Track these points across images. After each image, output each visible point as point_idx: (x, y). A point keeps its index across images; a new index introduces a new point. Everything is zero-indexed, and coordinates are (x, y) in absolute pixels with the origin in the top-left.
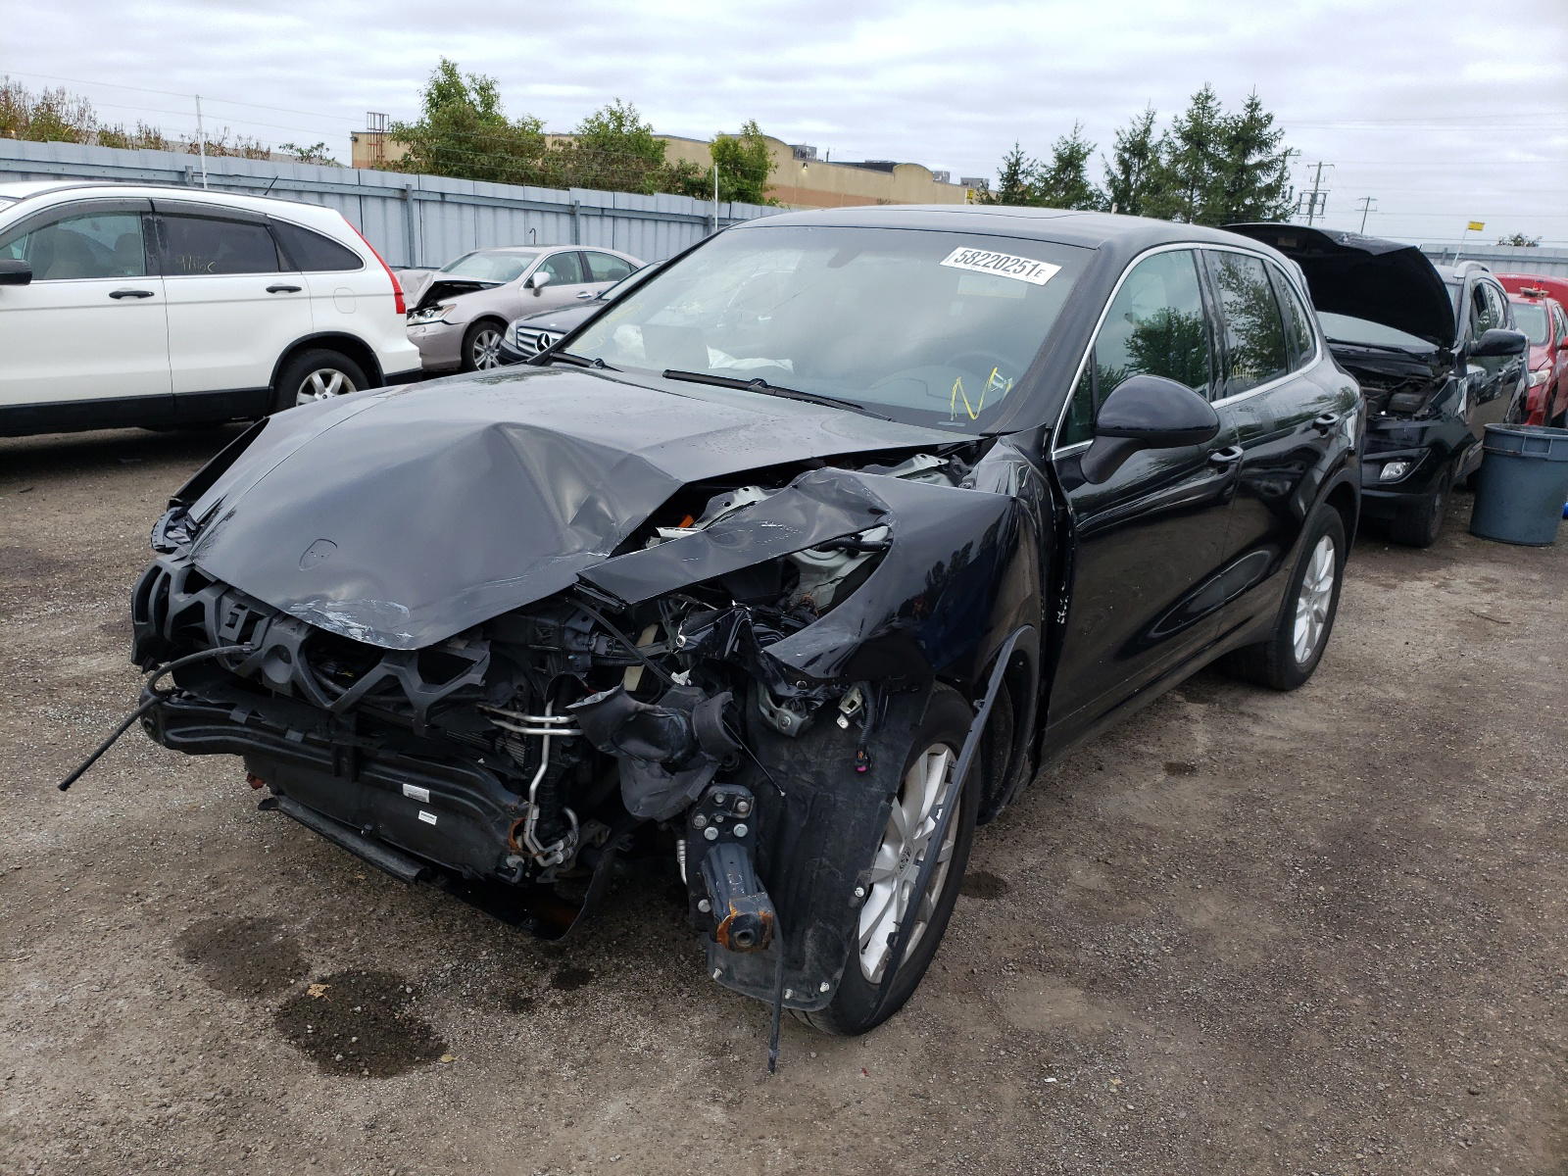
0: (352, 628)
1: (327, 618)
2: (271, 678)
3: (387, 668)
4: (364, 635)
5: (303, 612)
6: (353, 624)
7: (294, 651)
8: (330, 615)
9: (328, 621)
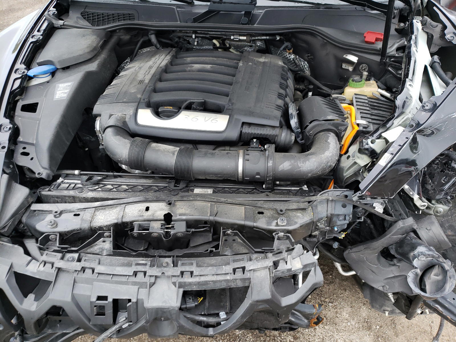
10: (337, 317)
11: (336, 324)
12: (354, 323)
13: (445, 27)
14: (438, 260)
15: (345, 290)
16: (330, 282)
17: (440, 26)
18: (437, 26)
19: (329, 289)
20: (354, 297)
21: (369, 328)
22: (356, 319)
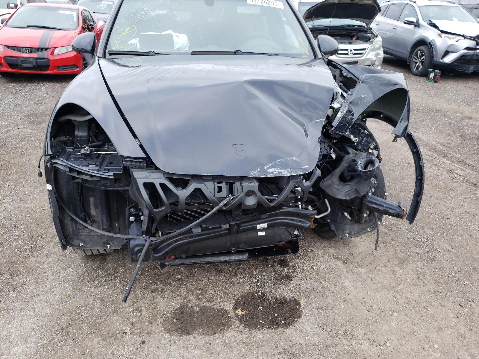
0: (283, 172)
1: (270, 172)
2: (248, 205)
3: (294, 182)
4: (290, 172)
5: (257, 174)
6: (282, 171)
7: (256, 190)
8: (270, 171)
9: (271, 173)
10: (316, 256)
11: (317, 259)
12: (327, 257)
13: (341, 70)
14: (369, 158)
15: (316, 243)
16: (304, 240)
17: (338, 70)
18: (336, 71)
19: (305, 244)
20: (322, 245)
21: (338, 258)
22: (328, 255)
